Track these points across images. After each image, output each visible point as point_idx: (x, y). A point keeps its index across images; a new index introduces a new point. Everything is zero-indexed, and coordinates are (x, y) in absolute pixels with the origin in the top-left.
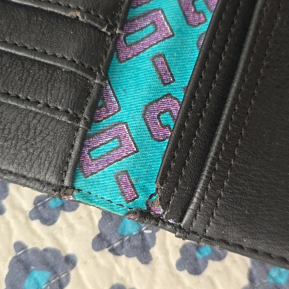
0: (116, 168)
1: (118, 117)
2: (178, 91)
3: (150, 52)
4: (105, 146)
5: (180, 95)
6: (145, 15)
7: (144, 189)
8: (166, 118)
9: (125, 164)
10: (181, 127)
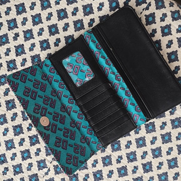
0: (139, 119)
1: (133, 114)
2: (136, 104)
3: (129, 104)
4: (135, 118)
5: (137, 105)
6: (124, 100)
7: (144, 118)
8: (138, 109)
9: (140, 118)
10: (140, 108)
